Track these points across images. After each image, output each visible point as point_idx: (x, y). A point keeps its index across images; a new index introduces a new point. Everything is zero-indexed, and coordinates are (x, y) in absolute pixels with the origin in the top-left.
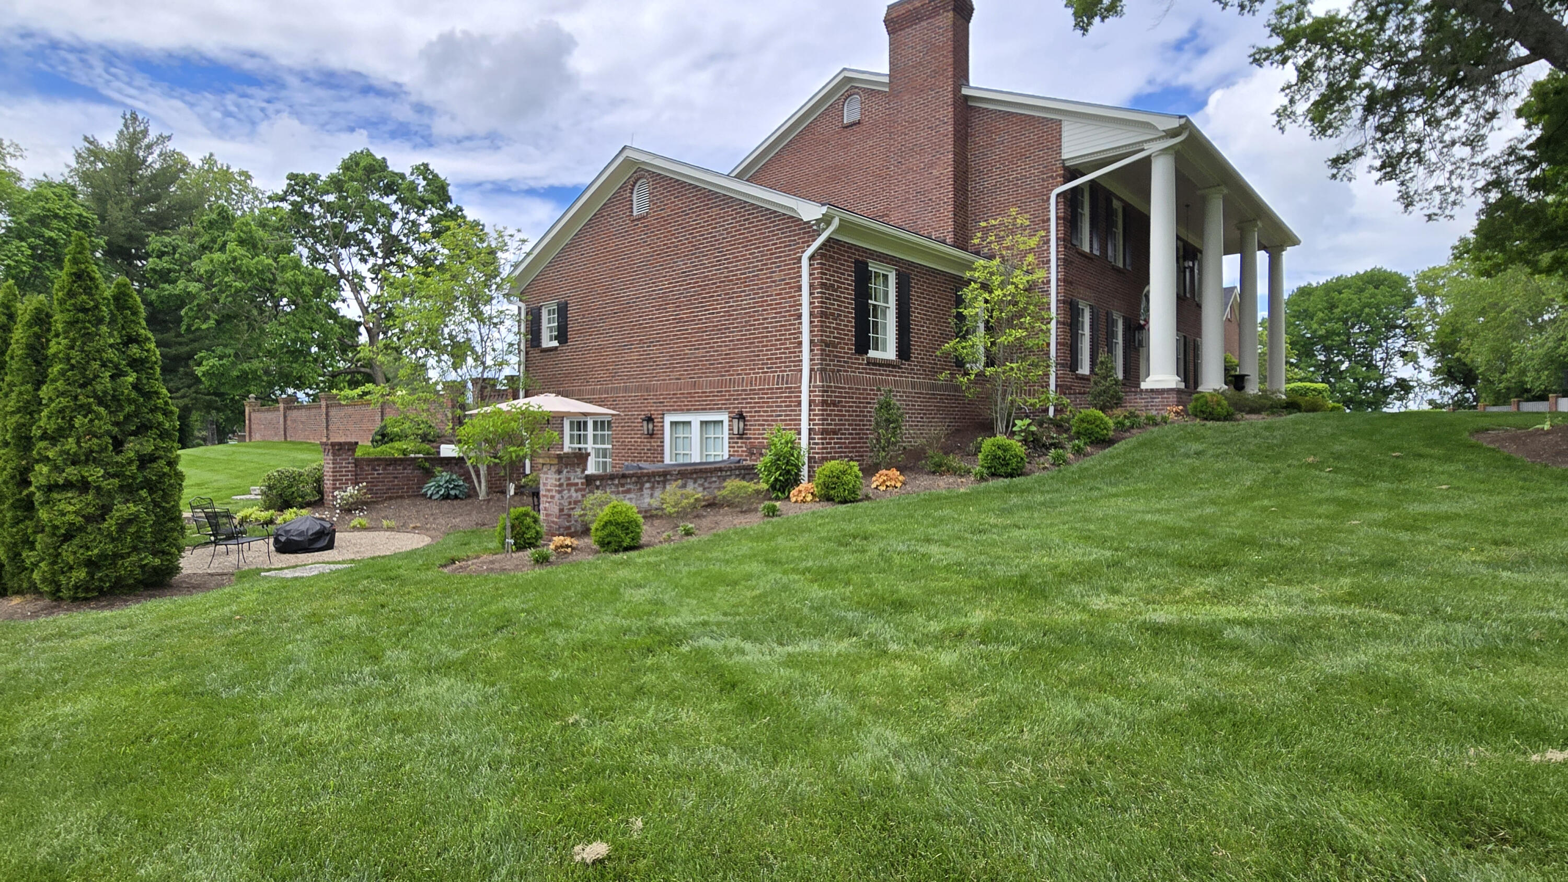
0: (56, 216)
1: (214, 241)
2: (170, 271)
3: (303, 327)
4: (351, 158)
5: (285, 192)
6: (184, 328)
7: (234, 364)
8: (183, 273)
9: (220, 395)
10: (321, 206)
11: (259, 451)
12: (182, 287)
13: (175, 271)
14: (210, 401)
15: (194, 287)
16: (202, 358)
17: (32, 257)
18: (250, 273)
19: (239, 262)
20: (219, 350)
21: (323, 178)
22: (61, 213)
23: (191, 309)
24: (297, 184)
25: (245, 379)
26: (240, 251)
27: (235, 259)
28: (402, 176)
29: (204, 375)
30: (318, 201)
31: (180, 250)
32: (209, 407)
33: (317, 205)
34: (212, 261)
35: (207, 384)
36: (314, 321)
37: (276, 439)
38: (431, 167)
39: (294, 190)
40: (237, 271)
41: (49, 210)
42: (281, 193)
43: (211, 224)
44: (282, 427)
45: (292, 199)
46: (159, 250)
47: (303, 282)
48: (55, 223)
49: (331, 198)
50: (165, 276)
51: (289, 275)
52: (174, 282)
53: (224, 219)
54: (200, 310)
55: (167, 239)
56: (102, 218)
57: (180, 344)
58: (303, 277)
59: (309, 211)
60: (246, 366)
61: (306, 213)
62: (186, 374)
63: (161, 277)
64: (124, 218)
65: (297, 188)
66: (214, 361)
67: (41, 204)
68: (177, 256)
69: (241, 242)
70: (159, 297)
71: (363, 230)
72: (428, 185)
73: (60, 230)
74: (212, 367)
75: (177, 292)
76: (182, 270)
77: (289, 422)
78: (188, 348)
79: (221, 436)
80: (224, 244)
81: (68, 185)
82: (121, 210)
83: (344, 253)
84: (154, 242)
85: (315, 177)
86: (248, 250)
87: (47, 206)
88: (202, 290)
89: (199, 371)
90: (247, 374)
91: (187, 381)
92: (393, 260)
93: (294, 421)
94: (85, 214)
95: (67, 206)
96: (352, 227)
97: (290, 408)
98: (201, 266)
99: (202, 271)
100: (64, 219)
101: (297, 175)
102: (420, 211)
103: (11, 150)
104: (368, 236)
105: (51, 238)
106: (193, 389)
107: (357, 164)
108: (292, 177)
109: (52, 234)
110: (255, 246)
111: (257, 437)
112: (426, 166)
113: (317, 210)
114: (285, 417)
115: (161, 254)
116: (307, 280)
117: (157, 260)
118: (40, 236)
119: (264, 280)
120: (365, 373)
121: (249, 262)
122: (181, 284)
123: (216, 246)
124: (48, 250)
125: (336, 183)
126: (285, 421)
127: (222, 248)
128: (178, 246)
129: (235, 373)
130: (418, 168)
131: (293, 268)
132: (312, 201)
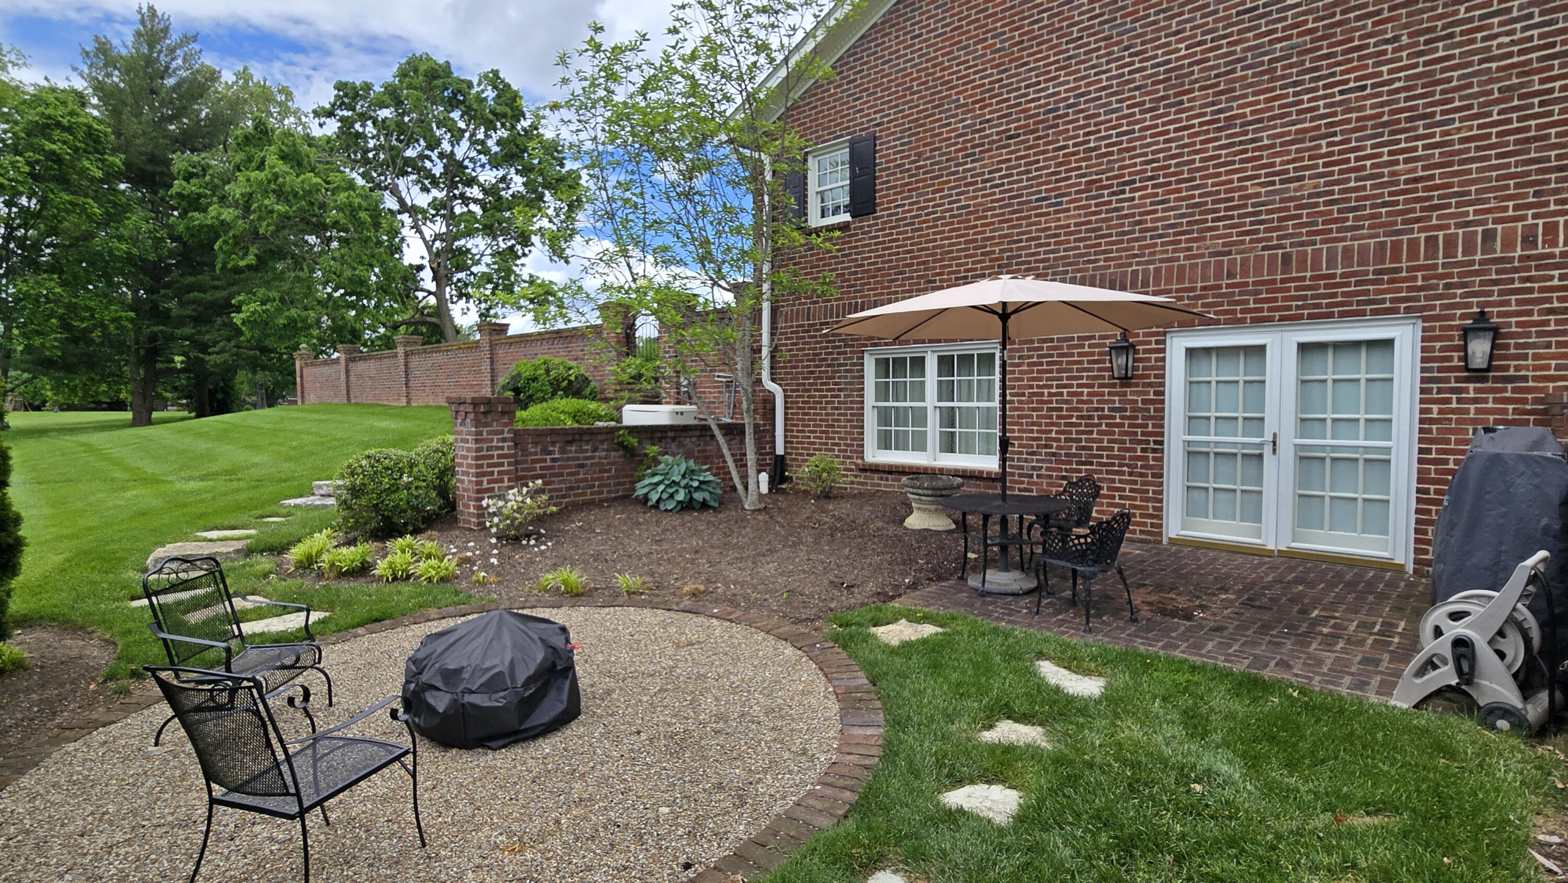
0: (59, 125)
1: (250, 160)
2: (200, 196)
3: (361, 263)
4: (408, 63)
5: (333, 105)
6: (219, 266)
7: (279, 310)
8: (215, 199)
9: (264, 350)
10: (374, 123)
11: (317, 416)
12: (214, 214)
13: (206, 196)
14: (255, 358)
15: (228, 214)
16: (241, 304)
17: (32, 175)
18: (296, 195)
19: (281, 180)
20: (261, 292)
21: (378, 89)
22: (65, 122)
23: (225, 242)
24: (346, 95)
25: (295, 329)
26: (281, 167)
27: (276, 176)
28: (470, 85)
29: (243, 323)
30: (371, 118)
31: (211, 172)
32: (254, 365)
33: (369, 123)
34: (248, 180)
35: (248, 334)
36: (373, 256)
37: (336, 401)
38: (501, 75)
39: (343, 103)
40: (280, 194)
41: (49, 117)
42: (328, 106)
43: (247, 139)
44: (344, 384)
45: (341, 113)
46: (186, 171)
47: (360, 206)
48: (57, 134)
49: (385, 113)
50: (193, 203)
51: (342, 197)
52: (204, 210)
53: (262, 133)
54: (236, 244)
55: (195, 158)
56: (118, 134)
57: (216, 288)
58: (358, 200)
59: (361, 130)
60: (294, 312)
61: (357, 132)
62: (224, 325)
63: (190, 204)
64: (144, 133)
65: (346, 100)
66: (253, 307)
67: (39, 109)
68: (207, 178)
69: (284, 157)
70: (188, 228)
71: (422, 157)
72: (498, 96)
73: (64, 143)
74: (253, 313)
75: (209, 222)
76: (214, 194)
77: (353, 378)
78: (224, 293)
79: (271, 400)
80: (262, 162)
81: (74, 91)
82: (140, 123)
83: (402, 183)
84: (180, 161)
85: (368, 87)
86: (292, 167)
87: (47, 112)
88: (237, 217)
89: (237, 318)
90: (295, 321)
91: (225, 333)
92: (456, 192)
93: (360, 377)
94: (95, 126)
95: (72, 113)
96: (410, 153)
97: (353, 360)
98: (236, 190)
99: (237, 196)
100: (69, 129)
101: (346, 84)
102: (490, 127)
103: (13, 58)
104: (428, 164)
105: (53, 152)
106: (233, 343)
107: (416, 71)
108: (340, 86)
109: (54, 147)
110: (299, 164)
111: (311, 398)
112: (496, 73)
113: (370, 129)
114: (347, 371)
115: (188, 177)
116: (364, 204)
117: (184, 184)
118: (42, 150)
119: (312, 204)
120: (430, 324)
121: (293, 180)
122: (213, 210)
123: (254, 164)
124: (51, 168)
125: (393, 96)
126: (348, 377)
127: (261, 166)
128: (209, 166)
129: (282, 321)
130: (486, 76)
131: (347, 189)
132: (363, 118)
